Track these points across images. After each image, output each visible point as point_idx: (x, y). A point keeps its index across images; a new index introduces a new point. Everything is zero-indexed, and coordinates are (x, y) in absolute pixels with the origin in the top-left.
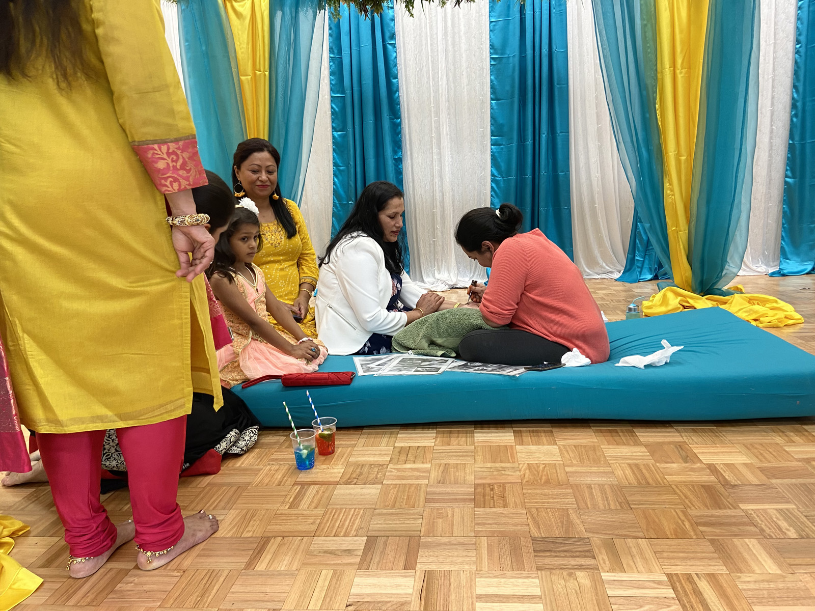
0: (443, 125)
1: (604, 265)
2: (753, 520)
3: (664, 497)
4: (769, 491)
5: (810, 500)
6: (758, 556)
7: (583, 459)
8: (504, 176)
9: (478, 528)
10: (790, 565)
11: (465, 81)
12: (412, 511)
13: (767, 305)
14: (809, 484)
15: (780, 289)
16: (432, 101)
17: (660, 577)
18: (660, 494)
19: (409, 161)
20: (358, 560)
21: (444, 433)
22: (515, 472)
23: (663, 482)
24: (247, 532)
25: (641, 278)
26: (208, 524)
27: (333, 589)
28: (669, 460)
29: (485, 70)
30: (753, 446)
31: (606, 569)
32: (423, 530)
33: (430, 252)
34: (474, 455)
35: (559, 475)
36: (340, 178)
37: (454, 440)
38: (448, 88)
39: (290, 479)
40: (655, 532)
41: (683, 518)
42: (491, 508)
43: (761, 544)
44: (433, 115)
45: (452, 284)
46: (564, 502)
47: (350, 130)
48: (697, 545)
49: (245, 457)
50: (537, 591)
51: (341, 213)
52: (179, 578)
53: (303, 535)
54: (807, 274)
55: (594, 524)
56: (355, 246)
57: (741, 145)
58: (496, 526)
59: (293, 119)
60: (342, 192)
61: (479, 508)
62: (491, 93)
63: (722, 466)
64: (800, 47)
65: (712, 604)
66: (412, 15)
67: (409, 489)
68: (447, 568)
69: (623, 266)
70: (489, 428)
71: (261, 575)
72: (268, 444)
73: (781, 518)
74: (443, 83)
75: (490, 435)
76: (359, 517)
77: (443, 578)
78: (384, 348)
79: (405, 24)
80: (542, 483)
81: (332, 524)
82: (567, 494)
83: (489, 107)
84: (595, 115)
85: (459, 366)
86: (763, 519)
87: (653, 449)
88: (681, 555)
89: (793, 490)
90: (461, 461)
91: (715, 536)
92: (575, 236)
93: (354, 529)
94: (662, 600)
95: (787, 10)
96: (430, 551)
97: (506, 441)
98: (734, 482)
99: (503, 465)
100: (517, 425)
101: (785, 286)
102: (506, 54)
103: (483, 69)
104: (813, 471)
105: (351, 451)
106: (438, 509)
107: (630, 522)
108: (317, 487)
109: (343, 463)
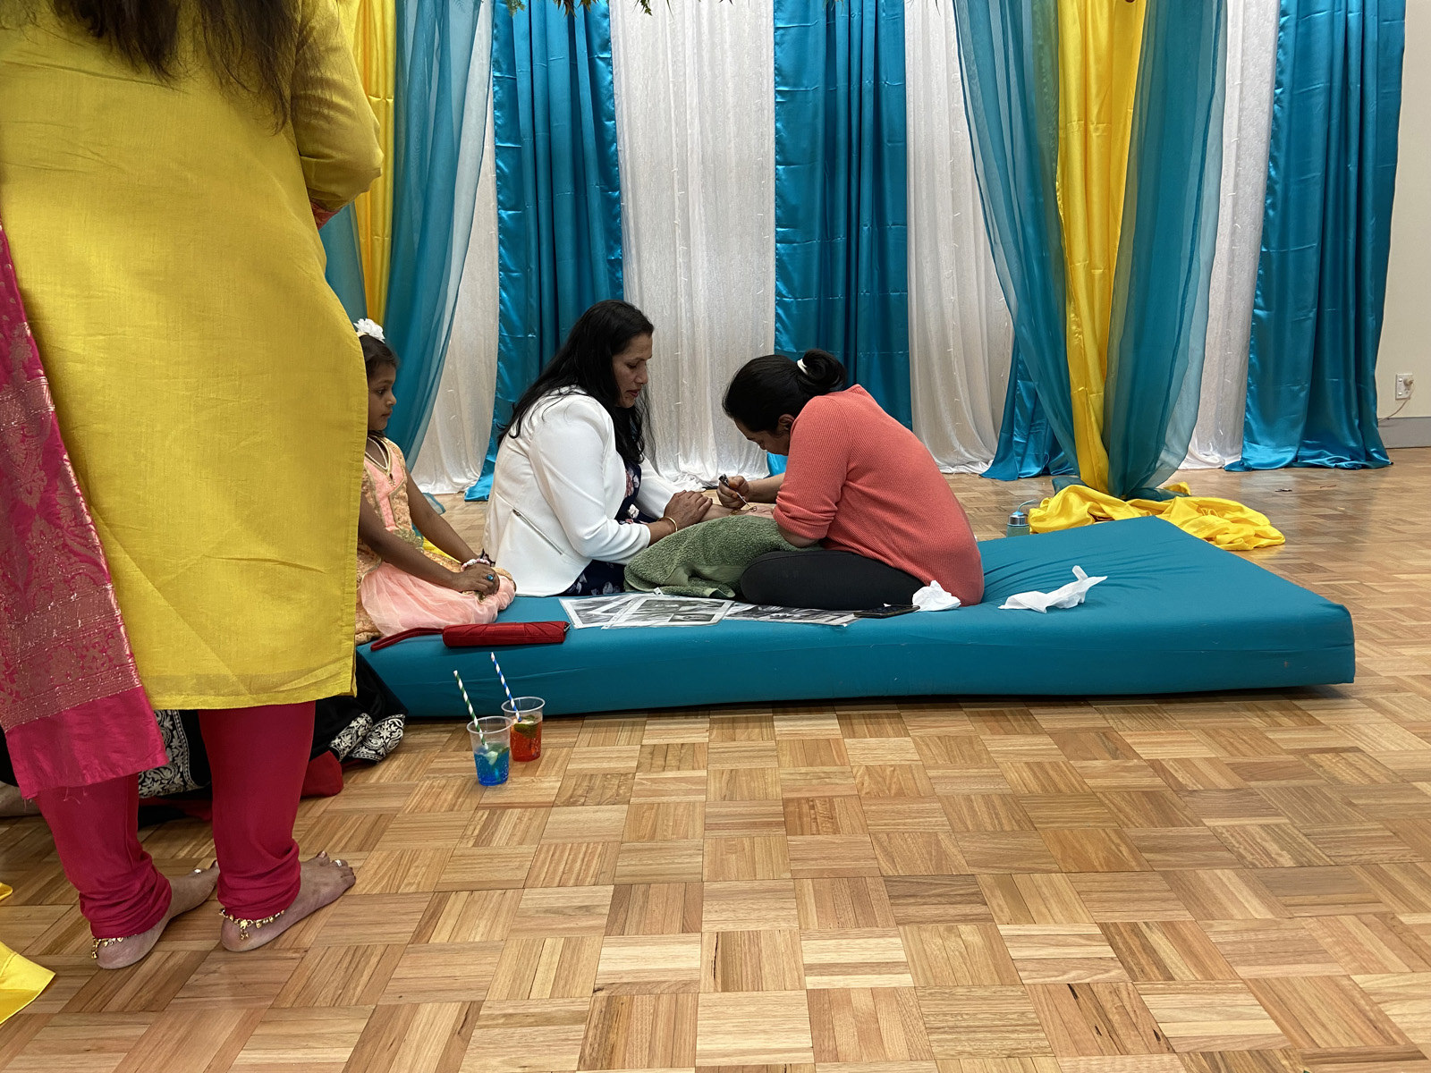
0: (694, 205)
1: (962, 450)
2: (1225, 841)
3: (1087, 811)
4: (1248, 798)
5: (1311, 810)
6: (1236, 894)
7: (954, 757)
8: (797, 296)
9: (794, 866)
10: (1286, 906)
11: (731, 128)
12: (683, 843)
13: (1227, 516)
14: (1307, 787)
15: (1243, 490)
16: (675, 161)
17: (1090, 929)
18: (1079, 806)
19: (635, 266)
20: (605, 921)
21: (722, 721)
22: (846, 779)
23: (1082, 788)
24: (406, 886)
25: (1023, 472)
26: (337, 875)
27: (567, 966)
28: (1089, 756)
29: (766, 112)
30: (1217, 733)
31: (1006, 919)
32: (706, 872)
33: (671, 425)
34: (776, 754)
35: (918, 782)
36: (512, 292)
37: (741, 733)
38: (702, 141)
39: (468, 801)
40: (1076, 863)
41: (1118, 841)
42: (813, 834)
43: (1240, 877)
44: (676, 187)
45: (709, 480)
46: (930, 822)
47: (531, 208)
48: (1142, 880)
49: (384, 766)
50: (901, 956)
51: (513, 354)
52: (298, 962)
53: (504, 886)
54: (1286, 467)
55: (981, 853)
56: (565, 411)
57: (1192, 252)
58: (825, 862)
59: (439, 184)
60: (514, 317)
61: (794, 835)
62: (777, 153)
63: (1171, 763)
64: (1281, 93)
65: (1173, 966)
66: (648, 11)
67: (675, 809)
68: (752, 928)
69: (993, 453)
70: (797, 712)
71: (442, 950)
72: (420, 746)
73: (1268, 838)
74: (694, 130)
75: (799, 723)
76: (597, 856)
77: (747, 942)
78: (610, 585)
79: (627, 25)
80: (893, 794)
81: (551, 869)
82: (932, 811)
83: (773, 176)
84: (950, 195)
85: (744, 612)
86: (1241, 840)
87: (1061, 738)
88: (1120, 895)
89: (1283, 796)
90: (756, 765)
91: (1169, 866)
92: (915, 401)
93: (590, 875)
94: (1096, 962)
95: (1262, 30)
96: (721, 902)
97: (827, 732)
98: (1191, 787)
99: (826, 769)
100: (843, 707)
101: (1252, 486)
102: (802, 85)
103: (763, 110)
104: (1312, 767)
105: (568, 754)
106: (726, 840)
107: (1036, 849)
108: (517, 811)
109: (558, 772)
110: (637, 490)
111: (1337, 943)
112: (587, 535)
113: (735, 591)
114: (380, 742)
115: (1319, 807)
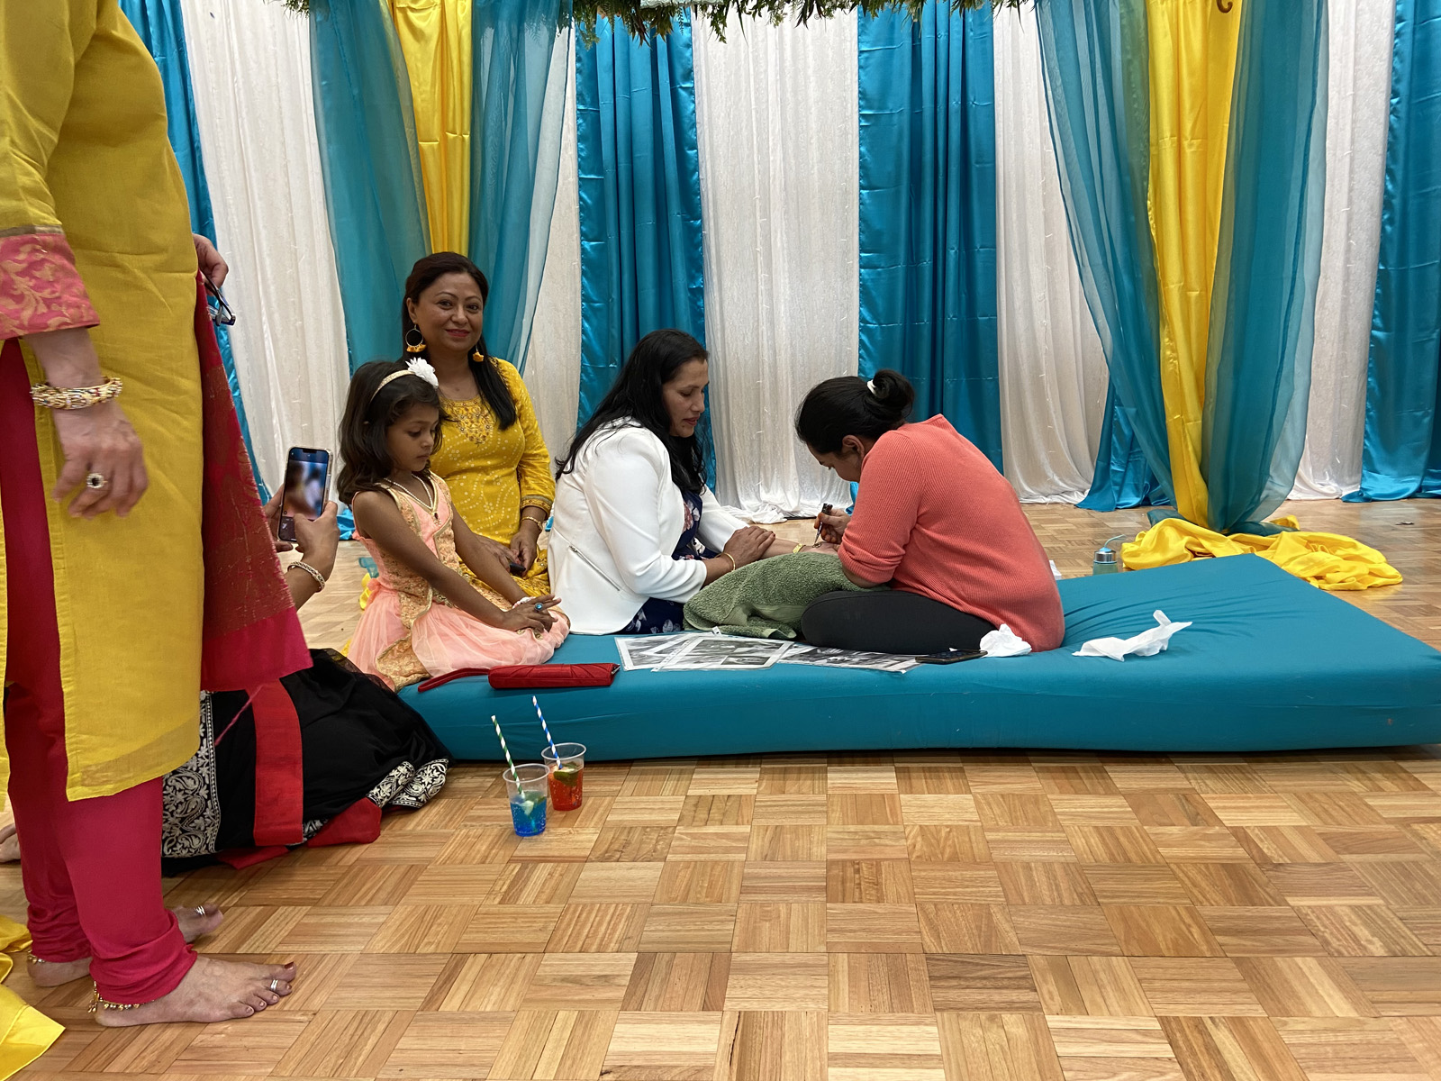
0: (776, 232)
1: (1056, 479)
2: (1310, 924)
3: (1157, 885)
4: (1339, 874)
5: (1409, 890)
6: (1317, 987)
7: (1017, 818)
8: (882, 321)
9: (832, 938)
10: (1373, 1002)
11: (814, 154)
12: (716, 908)
13: (1339, 552)
14: (1407, 863)
15: (1362, 523)
16: (757, 188)
17: (1150, 1023)
18: (1149, 880)
19: (716, 294)
20: (621, 993)
21: (773, 771)
22: (898, 839)
23: (1155, 858)
24: (426, 945)
25: (1121, 502)
27: (577, 1043)
28: (1166, 821)
29: (850, 136)
30: (1311, 797)
31: (1056, 1008)
32: (736, 941)
33: (752, 454)
34: (826, 811)
35: (974, 845)
36: (594, 321)
37: (791, 785)
38: (785, 168)
39: (502, 852)
40: (1140, 946)
41: (1188, 920)
42: (855, 902)
43: (1323, 967)
44: (758, 214)
45: (791, 510)
46: (983, 892)
47: (613, 238)
48: (1212, 967)
49: (422, 813)
50: (935, 1048)
51: (595, 383)
52: (305, 1025)
53: (525, 950)
54: (1409, 497)
55: (1035, 930)
56: (619, 443)
57: (1295, 272)
58: (864, 934)
59: (513, 217)
60: (597, 347)
61: (834, 902)
62: (861, 177)
63: (1257, 831)
64: (1398, 103)
65: (1238, 1070)
66: (723, 39)
67: (712, 869)
68: (778, 1008)
69: (1089, 483)
70: (853, 763)
71: (451, 1019)
72: (463, 791)
73: (1359, 922)
74: (776, 158)
75: (854, 775)
76: (624, 919)
77: (770, 1024)
78: (670, 623)
79: (710, 54)
80: (945, 859)
81: (575, 932)
82: (987, 879)
83: (857, 201)
84: (1042, 217)
85: (802, 655)
86: (1328, 923)
87: (1137, 801)
88: (1185, 984)
89: (1379, 873)
90: (804, 821)
91: (1244, 952)
92: (1006, 430)
93: (614, 940)
94: (1152, 1063)
95: (1375, 38)
96: (747, 977)
97: (882, 787)
98: (1277, 859)
99: (876, 828)
100: (904, 759)
101: (1369, 518)
102: (886, 108)
103: (847, 134)
104: (1414, 839)
105: (610, 804)
106: (762, 905)
107: (1097, 927)
108: (550, 865)
109: (597, 823)
110: (697, 524)
111: (1429, 1050)
112: (638, 571)
113: (796, 631)
114: (421, 788)
115: (1418, 886)
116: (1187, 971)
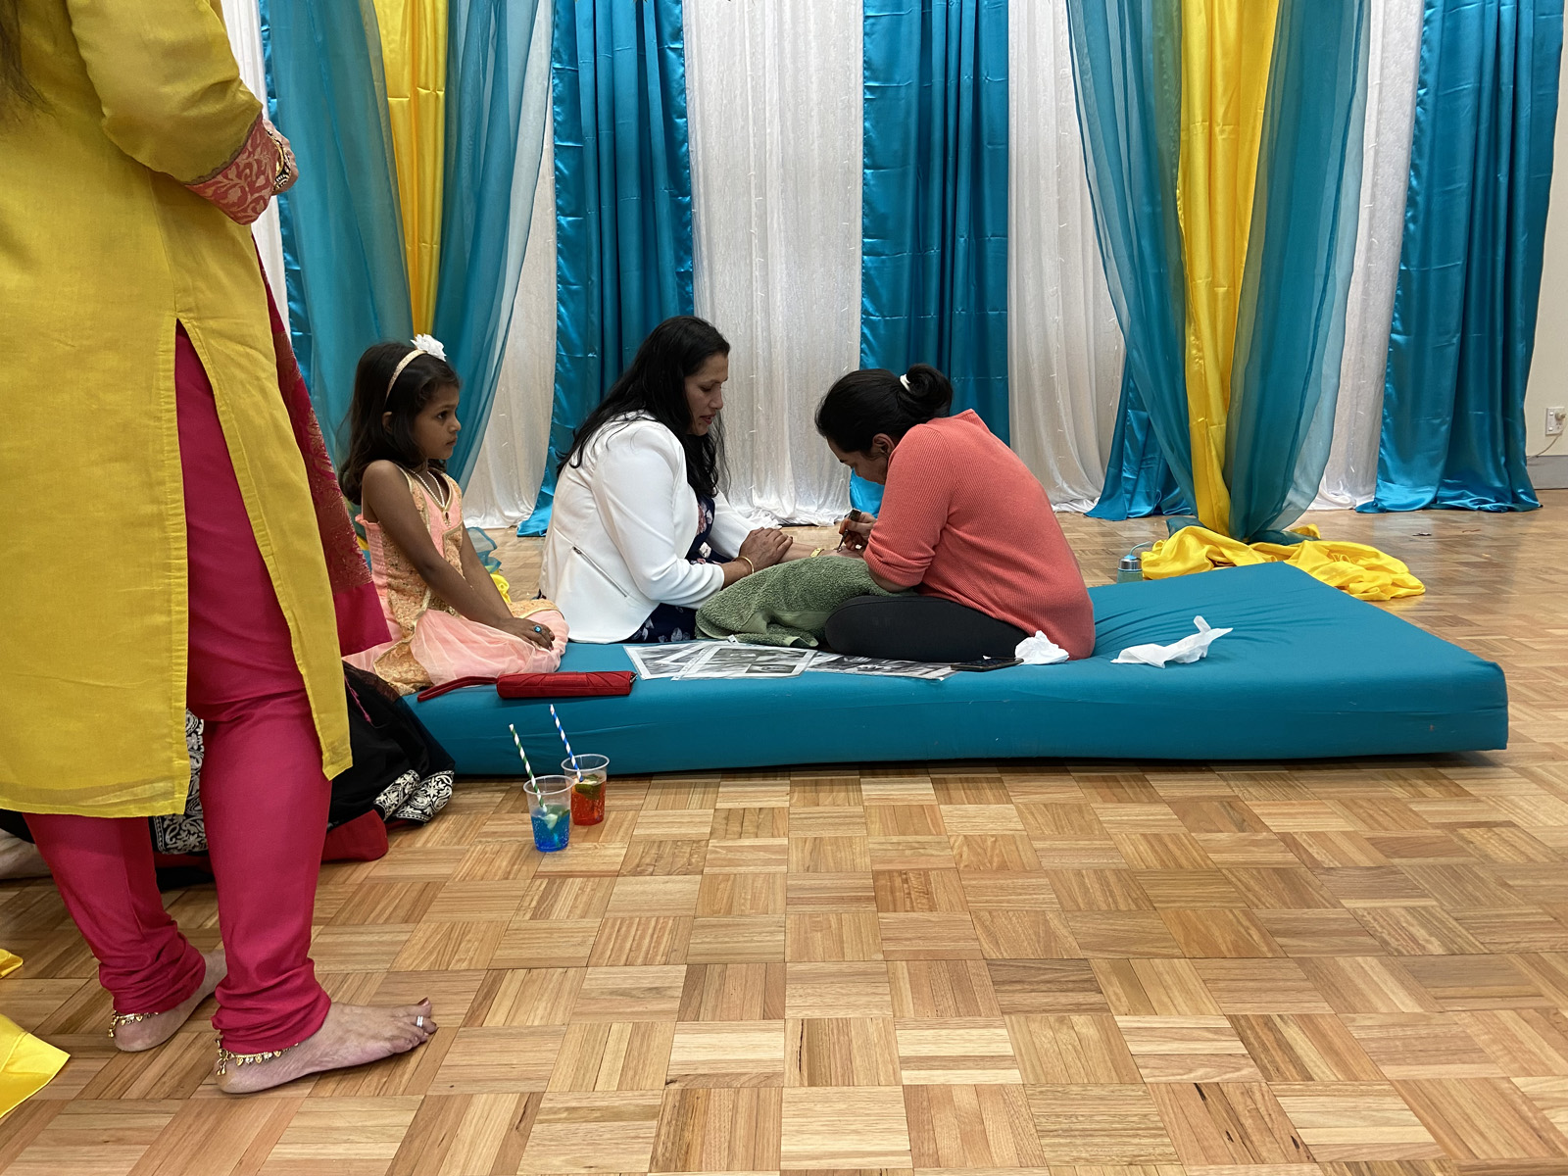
0: (772, 212)
1: (1065, 486)
2: (1367, 925)
3: (1210, 889)
4: (1391, 877)
5: (1461, 892)
6: (1380, 984)
7: (1063, 828)
8: (885, 314)
9: (889, 947)
10: (1437, 998)
11: (815, 128)
12: (763, 919)
13: (1361, 562)
14: (1457, 865)
15: (1377, 534)
16: (752, 163)
17: (1220, 1022)
18: (1202, 884)
19: (706, 279)
20: (676, 1005)
21: (804, 784)
22: (943, 849)
23: (1206, 865)
24: (457, 962)
25: (1132, 511)
27: (636, 1054)
28: (1213, 828)
29: (853, 110)
30: (1356, 804)
31: (1124, 1009)
32: (788, 951)
33: (744, 455)
34: (864, 821)
35: (1022, 854)
36: (571, 306)
37: (825, 797)
38: (782, 141)
39: (524, 868)
40: (1202, 949)
41: (1246, 923)
42: (907, 911)
43: (1385, 966)
44: (753, 192)
45: (786, 516)
46: (1037, 899)
47: (592, 214)
48: (1274, 967)
50: (1008, 1049)
51: (572, 375)
53: (566, 965)
54: (1424, 508)
55: (1094, 935)
56: (632, 438)
57: (1328, 268)
58: (921, 942)
59: (493, 186)
60: (574, 335)
61: (885, 912)
62: (865, 155)
63: (1305, 837)
64: (1425, 94)
65: (1312, 1064)
67: (753, 881)
68: (841, 1015)
69: (1099, 491)
70: (886, 775)
71: (497, 1034)
72: (470, 807)
73: (1415, 922)
74: (773, 130)
75: (889, 787)
76: (667, 933)
77: (835, 1031)
78: (679, 631)
79: (701, 12)
80: (994, 868)
81: (617, 945)
82: (1039, 887)
83: (860, 181)
84: (1056, 205)
85: (829, 663)
86: (1384, 923)
87: (1180, 807)
88: (1251, 984)
89: (1430, 875)
90: (843, 832)
91: (1305, 952)
93: (660, 953)
94: (1226, 1059)
95: (1404, 24)
96: (806, 986)
97: (920, 798)
98: (1328, 864)
99: (919, 838)
100: (940, 770)
101: (1386, 529)
102: (893, 81)
103: (850, 107)
104: (1461, 843)
105: (634, 818)
106: (811, 916)
107: (1156, 931)
108: (578, 880)
109: (623, 837)
110: (709, 527)
111: (1494, 1041)
115: (1470, 888)
116: (1250, 971)
